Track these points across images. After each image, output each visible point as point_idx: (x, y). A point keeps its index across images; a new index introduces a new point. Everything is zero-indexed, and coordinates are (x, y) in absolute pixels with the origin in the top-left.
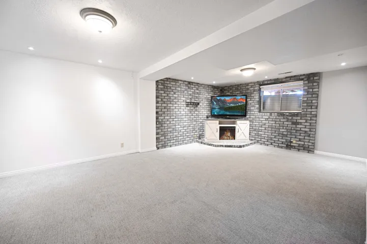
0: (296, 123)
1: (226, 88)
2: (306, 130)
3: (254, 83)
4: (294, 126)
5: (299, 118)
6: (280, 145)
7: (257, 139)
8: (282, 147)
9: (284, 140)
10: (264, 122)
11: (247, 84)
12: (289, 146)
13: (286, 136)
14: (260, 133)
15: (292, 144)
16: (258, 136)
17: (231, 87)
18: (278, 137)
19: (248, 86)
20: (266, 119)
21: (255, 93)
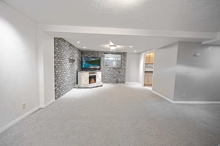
0: (119, 72)
1: (84, 52)
2: (123, 74)
3: (102, 52)
4: (119, 73)
5: (120, 70)
6: (114, 82)
7: (104, 81)
8: (115, 83)
9: (116, 80)
10: (107, 72)
11: (98, 52)
12: (117, 82)
13: (116, 78)
14: (105, 77)
15: (118, 81)
16: (104, 79)
17: (88, 52)
18: (113, 79)
19: (98, 53)
20: (108, 71)
21: (102, 57)
